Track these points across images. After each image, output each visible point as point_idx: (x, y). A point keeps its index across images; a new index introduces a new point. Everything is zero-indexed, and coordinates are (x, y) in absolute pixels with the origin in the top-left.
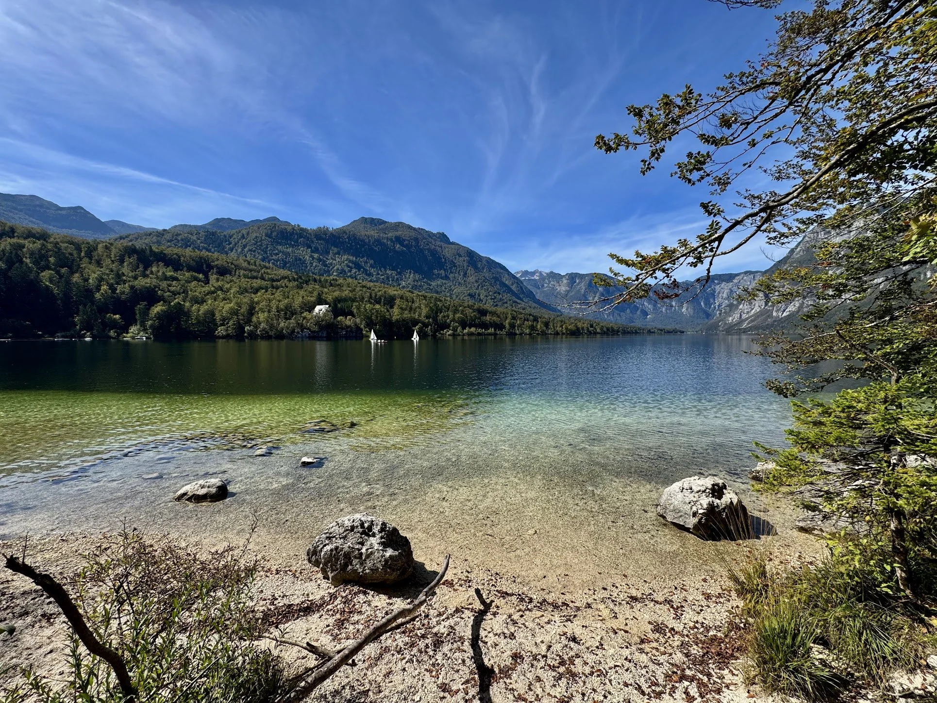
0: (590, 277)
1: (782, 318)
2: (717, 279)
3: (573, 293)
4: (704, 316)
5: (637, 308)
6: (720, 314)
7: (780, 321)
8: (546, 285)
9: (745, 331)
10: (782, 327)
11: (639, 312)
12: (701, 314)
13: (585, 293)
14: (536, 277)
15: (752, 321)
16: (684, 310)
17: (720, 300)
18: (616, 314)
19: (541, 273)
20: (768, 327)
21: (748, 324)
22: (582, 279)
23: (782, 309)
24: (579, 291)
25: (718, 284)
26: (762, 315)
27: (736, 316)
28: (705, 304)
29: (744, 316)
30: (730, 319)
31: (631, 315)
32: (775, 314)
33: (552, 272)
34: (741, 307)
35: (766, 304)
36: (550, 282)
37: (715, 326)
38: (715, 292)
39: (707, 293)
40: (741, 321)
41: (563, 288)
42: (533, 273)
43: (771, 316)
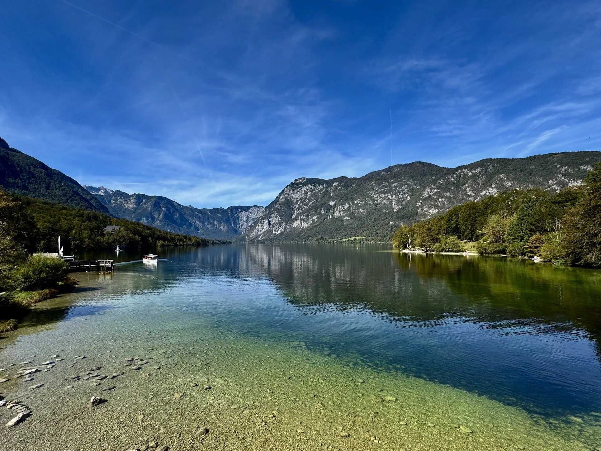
0: (155, 199)
1: (278, 235)
2: (240, 209)
3: (141, 211)
4: (234, 232)
5: (191, 225)
6: (245, 231)
7: (277, 236)
8: (113, 201)
9: (261, 242)
10: (279, 240)
11: (192, 228)
12: (232, 231)
13: (151, 210)
14: (101, 193)
15: (263, 236)
16: (222, 227)
17: (242, 222)
18: (176, 229)
19: (106, 190)
20: (272, 239)
21: (261, 238)
22: (148, 199)
23: (277, 230)
24: (146, 209)
25: (241, 212)
26: (268, 233)
27: (255, 233)
28: (234, 224)
29: (259, 233)
30: (252, 234)
31: (187, 230)
32: (274, 232)
33: (118, 191)
34: (257, 227)
35: (269, 227)
36: (117, 199)
37: (243, 239)
38: (239, 217)
39: (234, 217)
40: (258, 236)
41: (130, 206)
42: (98, 190)
43: (272, 233)
